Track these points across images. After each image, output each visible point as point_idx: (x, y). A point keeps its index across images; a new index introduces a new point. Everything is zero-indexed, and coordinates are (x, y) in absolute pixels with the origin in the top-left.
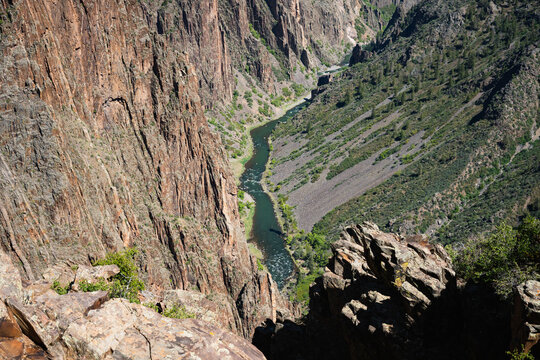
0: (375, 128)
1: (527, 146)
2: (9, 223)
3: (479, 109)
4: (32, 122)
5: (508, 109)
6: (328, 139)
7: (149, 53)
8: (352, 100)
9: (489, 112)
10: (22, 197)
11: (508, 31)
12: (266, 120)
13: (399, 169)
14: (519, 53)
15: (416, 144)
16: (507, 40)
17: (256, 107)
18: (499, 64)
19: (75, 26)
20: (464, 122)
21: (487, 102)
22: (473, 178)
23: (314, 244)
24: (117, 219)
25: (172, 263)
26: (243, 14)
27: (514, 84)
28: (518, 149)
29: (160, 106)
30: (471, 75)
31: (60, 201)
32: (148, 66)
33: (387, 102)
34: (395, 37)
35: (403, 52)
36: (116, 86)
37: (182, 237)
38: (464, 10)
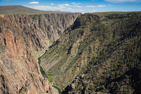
0: (55, 56)
1: (74, 56)
2: (7, 77)
3: (68, 52)
4: (10, 62)
5: (71, 52)
6: (49, 58)
7: (26, 50)
8: (51, 53)
9: (69, 53)
10: (9, 73)
11: (69, 43)
12: (39, 57)
13: (59, 61)
14: (71, 45)
15: (60, 58)
16: (69, 44)
17: (38, 55)
18: (69, 47)
19: (15, 47)
20: (66, 54)
21: (69, 51)
22: (69, 61)
23: (49, 72)
24: (24, 74)
25: (33, 79)
26: (35, 43)
27: (72, 49)
28: (73, 57)
29: (28, 57)
30: (66, 48)
31: (15, 73)
32: (26, 52)
33: (56, 53)
34: (55, 45)
35: (57, 46)
36: (22, 55)
37: (34, 75)
38: (64, 41)
